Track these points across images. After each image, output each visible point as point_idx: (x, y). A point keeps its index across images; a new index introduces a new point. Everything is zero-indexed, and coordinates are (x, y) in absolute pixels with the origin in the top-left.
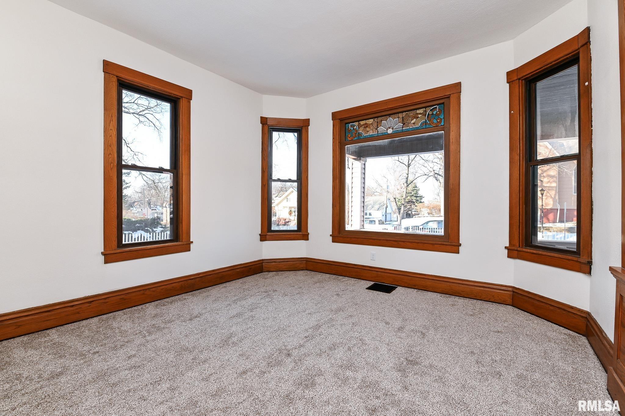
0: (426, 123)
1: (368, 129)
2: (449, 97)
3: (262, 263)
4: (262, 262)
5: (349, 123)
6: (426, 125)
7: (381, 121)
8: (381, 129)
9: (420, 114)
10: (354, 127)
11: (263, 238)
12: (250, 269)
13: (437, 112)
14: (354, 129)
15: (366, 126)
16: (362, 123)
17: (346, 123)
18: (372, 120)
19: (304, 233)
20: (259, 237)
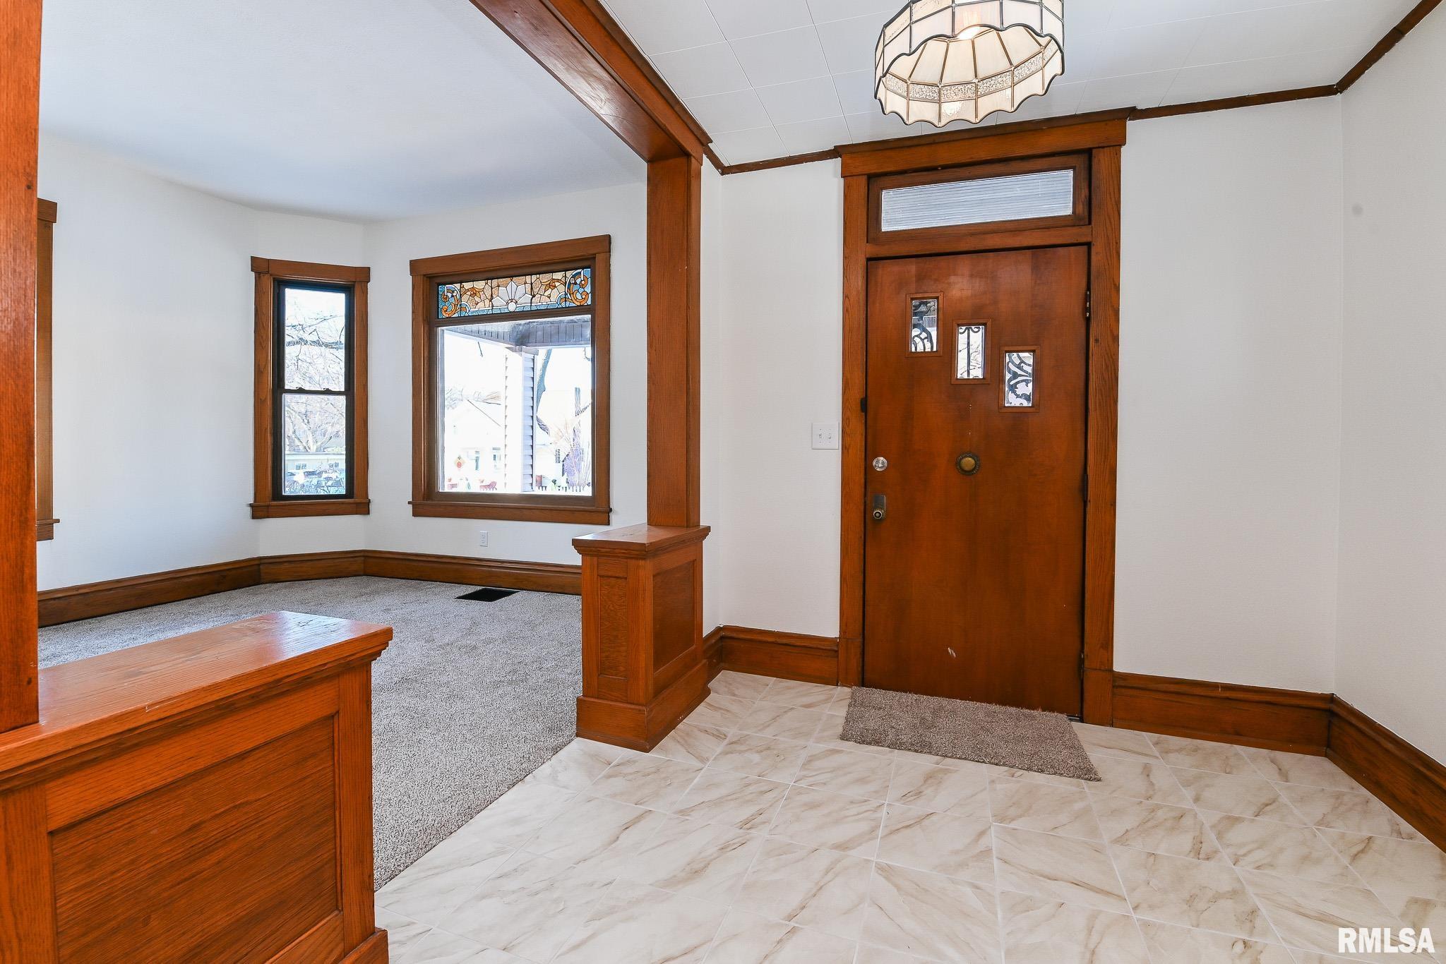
0: (565, 298)
1: (477, 299)
2: (595, 258)
3: (259, 565)
4: (257, 562)
5: (445, 284)
6: (566, 301)
7: (499, 286)
8: (499, 303)
9: (558, 280)
10: (453, 292)
11: (260, 510)
12: (224, 577)
13: (582, 281)
14: (452, 296)
15: (474, 293)
16: (467, 285)
17: (439, 284)
18: (483, 283)
19: (357, 500)
20: (249, 510)
